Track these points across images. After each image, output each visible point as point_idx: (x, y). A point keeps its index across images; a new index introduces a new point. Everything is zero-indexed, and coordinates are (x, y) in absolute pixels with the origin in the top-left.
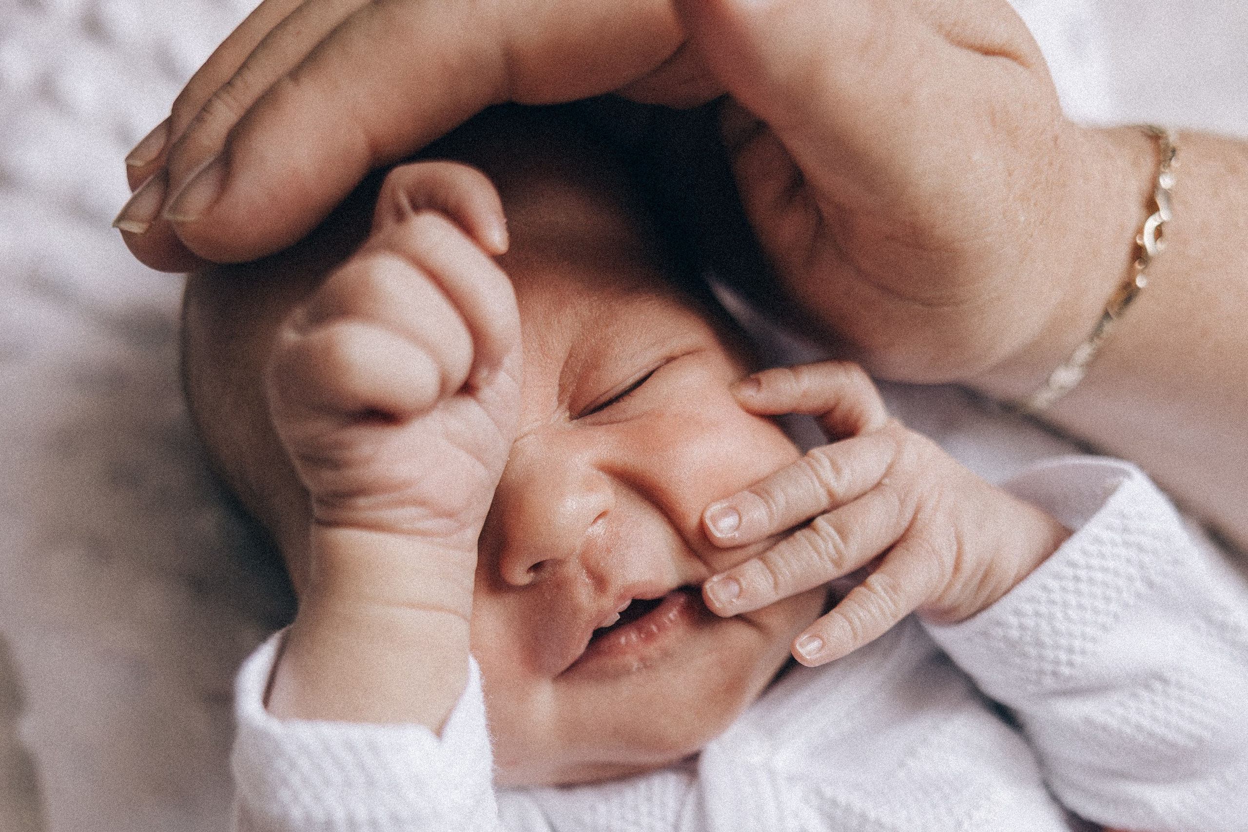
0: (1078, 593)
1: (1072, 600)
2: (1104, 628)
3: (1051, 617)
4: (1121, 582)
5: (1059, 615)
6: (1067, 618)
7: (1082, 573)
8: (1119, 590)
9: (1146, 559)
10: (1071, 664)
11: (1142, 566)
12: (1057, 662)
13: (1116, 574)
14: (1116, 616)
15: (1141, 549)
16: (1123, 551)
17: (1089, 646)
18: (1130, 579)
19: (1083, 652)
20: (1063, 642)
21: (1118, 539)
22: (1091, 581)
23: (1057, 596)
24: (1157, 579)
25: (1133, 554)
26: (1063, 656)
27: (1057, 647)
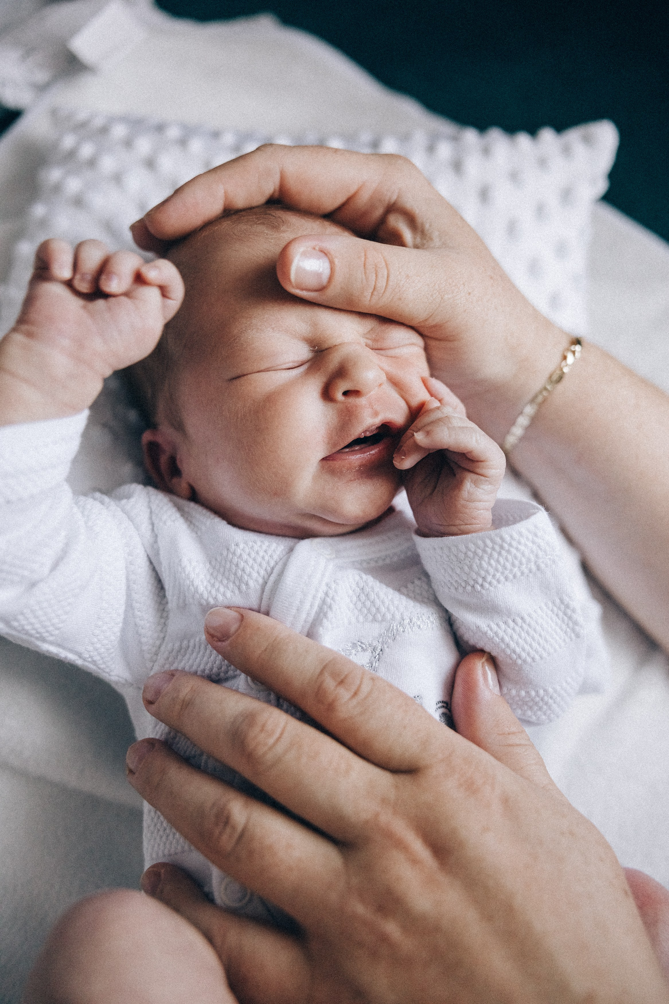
0: (500, 554)
1: (495, 555)
2: (506, 578)
3: (481, 558)
4: (524, 560)
5: (486, 559)
6: (489, 564)
7: (506, 546)
8: (521, 563)
9: (540, 554)
10: (482, 586)
11: (537, 556)
12: (476, 581)
13: (523, 554)
14: (515, 576)
15: (539, 546)
16: (530, 544)
17: (495, 582)
18: (529, 560)
19: (490, 583)
20: (483, 573)
21: (530, 537)
22: (508, 552)
23: (489, 550)
24: (543, 566)
25: (535, 548)
26: (480, 581)
27: (478, 574)
